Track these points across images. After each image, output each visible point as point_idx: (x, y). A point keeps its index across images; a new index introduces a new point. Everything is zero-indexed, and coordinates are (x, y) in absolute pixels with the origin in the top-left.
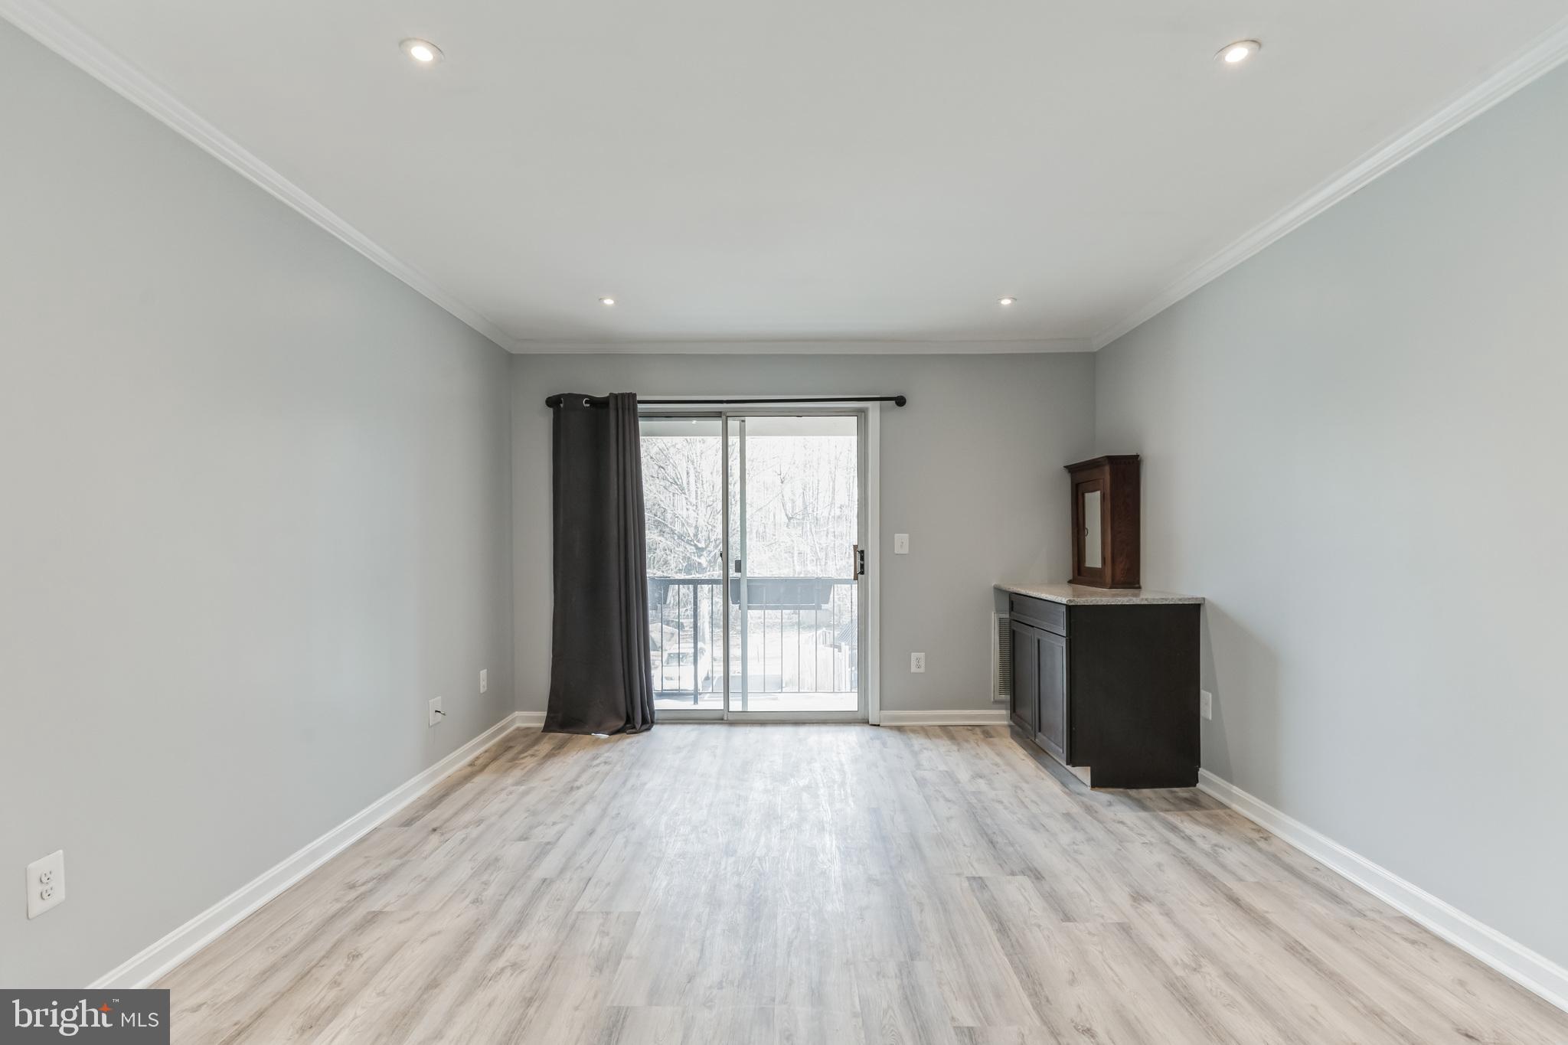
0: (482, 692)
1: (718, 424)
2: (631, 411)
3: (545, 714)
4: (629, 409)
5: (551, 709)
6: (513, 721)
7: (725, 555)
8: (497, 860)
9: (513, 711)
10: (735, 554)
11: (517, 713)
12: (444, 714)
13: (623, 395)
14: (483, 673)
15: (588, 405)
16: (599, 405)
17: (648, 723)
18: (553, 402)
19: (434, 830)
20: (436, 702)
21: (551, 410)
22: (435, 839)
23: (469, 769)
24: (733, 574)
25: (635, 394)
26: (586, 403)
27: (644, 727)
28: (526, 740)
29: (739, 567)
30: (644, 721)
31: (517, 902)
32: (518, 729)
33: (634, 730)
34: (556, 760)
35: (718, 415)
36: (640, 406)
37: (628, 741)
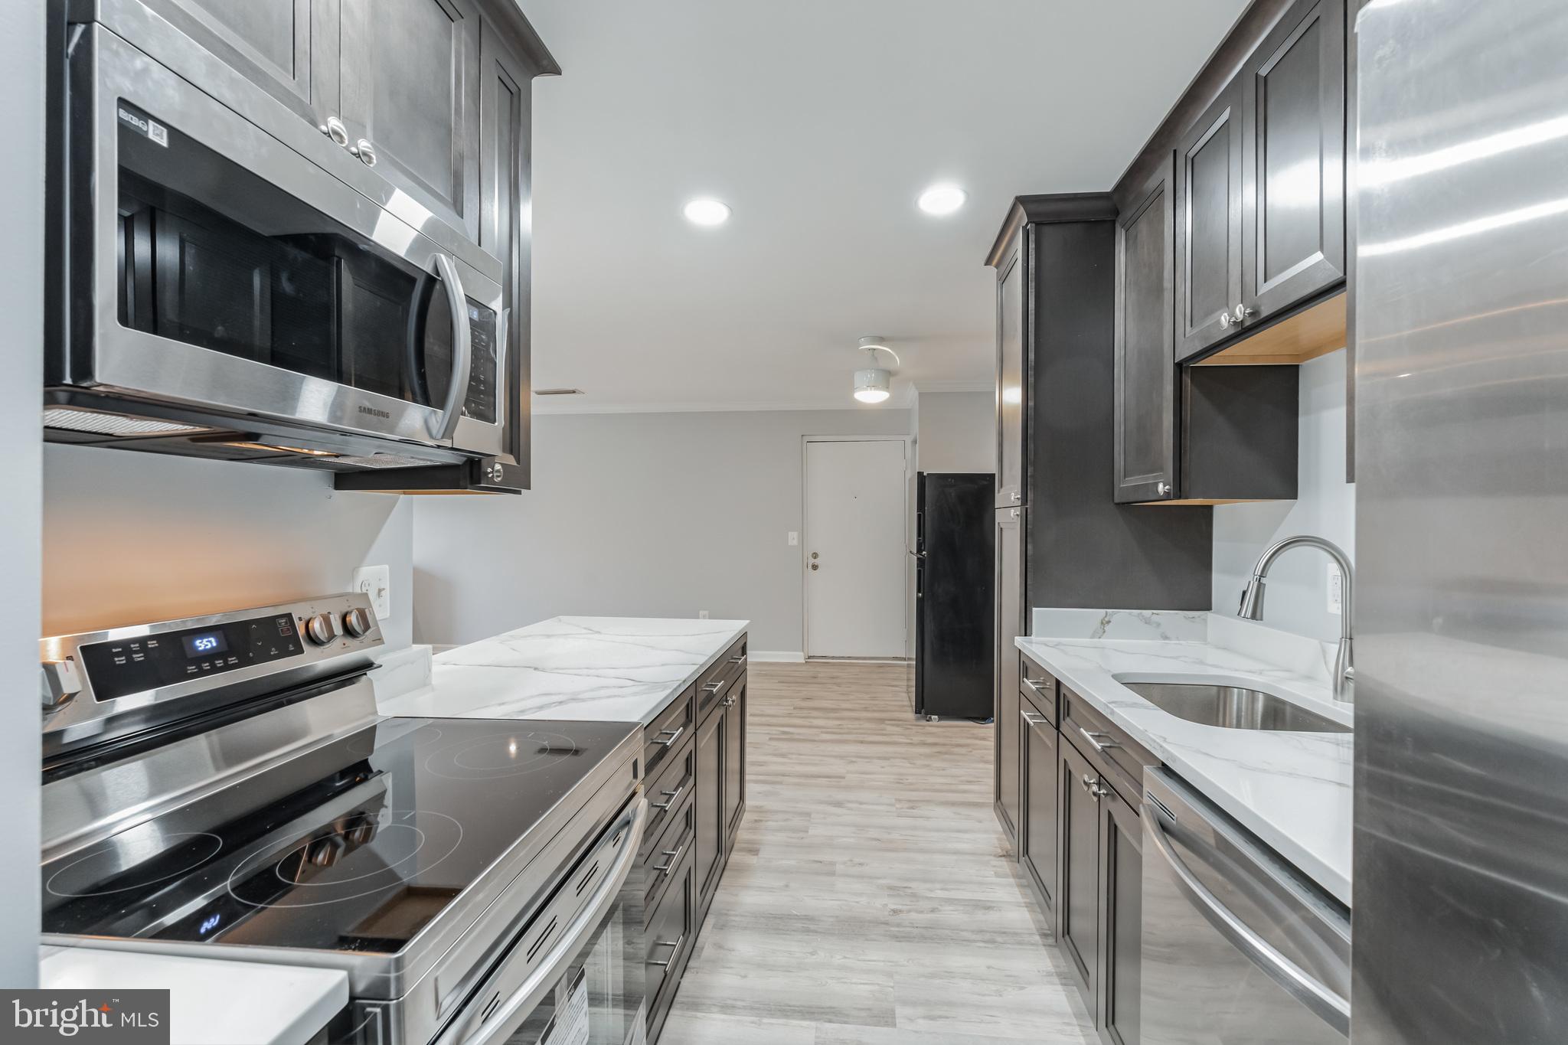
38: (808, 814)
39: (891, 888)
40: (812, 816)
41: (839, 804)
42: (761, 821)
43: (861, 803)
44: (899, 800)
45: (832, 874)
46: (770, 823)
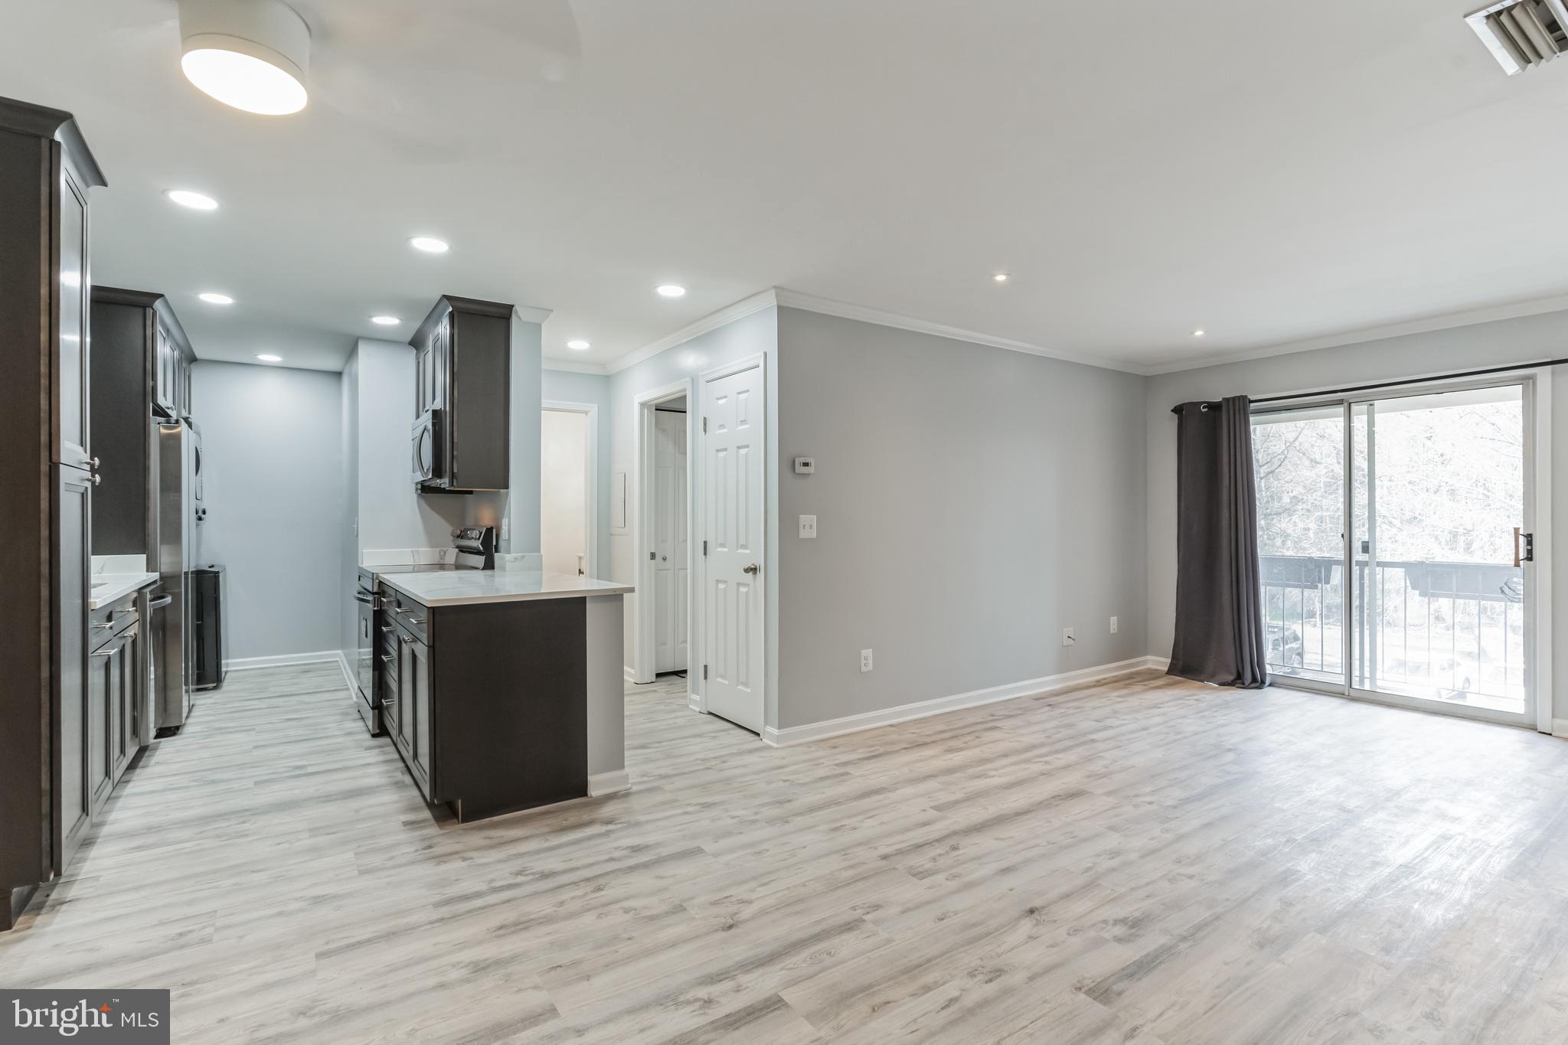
0: (1112, 631)
1: (1341, 410)
2: (1242, 412)
3: (1169, 660)
4: (1239, 410)
5: (1174, 657)
6: (1145, 662)
7: (1348, 537)
8: (1074, 725)
9: (1146, 654)
10: (1360, 534)
11: (1149, 657)
12: (1074, 640)
13: (1234, 398)
14: (1114, 620)
15: (1206, 410)
16: (1214, 407)
17: (1258, 682)
18: (1178, 410)
19: (1050, 705)
20: (1071, 632)
21: (1176, 416)
22: (1048, 708)
23: (1094, 683)
24: (1358, 556)
25: (1246, 396)
26: (1203, 408)
27: (1253, 685)
28: (1149, 677)
29: (1366, 548)
30: (1254, 680)
31: (1069, 743)
32: (1149, 669)
33: (1243, 686)
34: (1161, 690)
35: (1340, 402)
36: (1252, 405)
37: (1231, 692)
38: (362, 873)
39: (245, 836)
40: (356, 872)
41: (318, 900)
42: (424, 849)
43: (280, 914)
44: (204, 941)
45: (310, 830)
46: (411, 849)
